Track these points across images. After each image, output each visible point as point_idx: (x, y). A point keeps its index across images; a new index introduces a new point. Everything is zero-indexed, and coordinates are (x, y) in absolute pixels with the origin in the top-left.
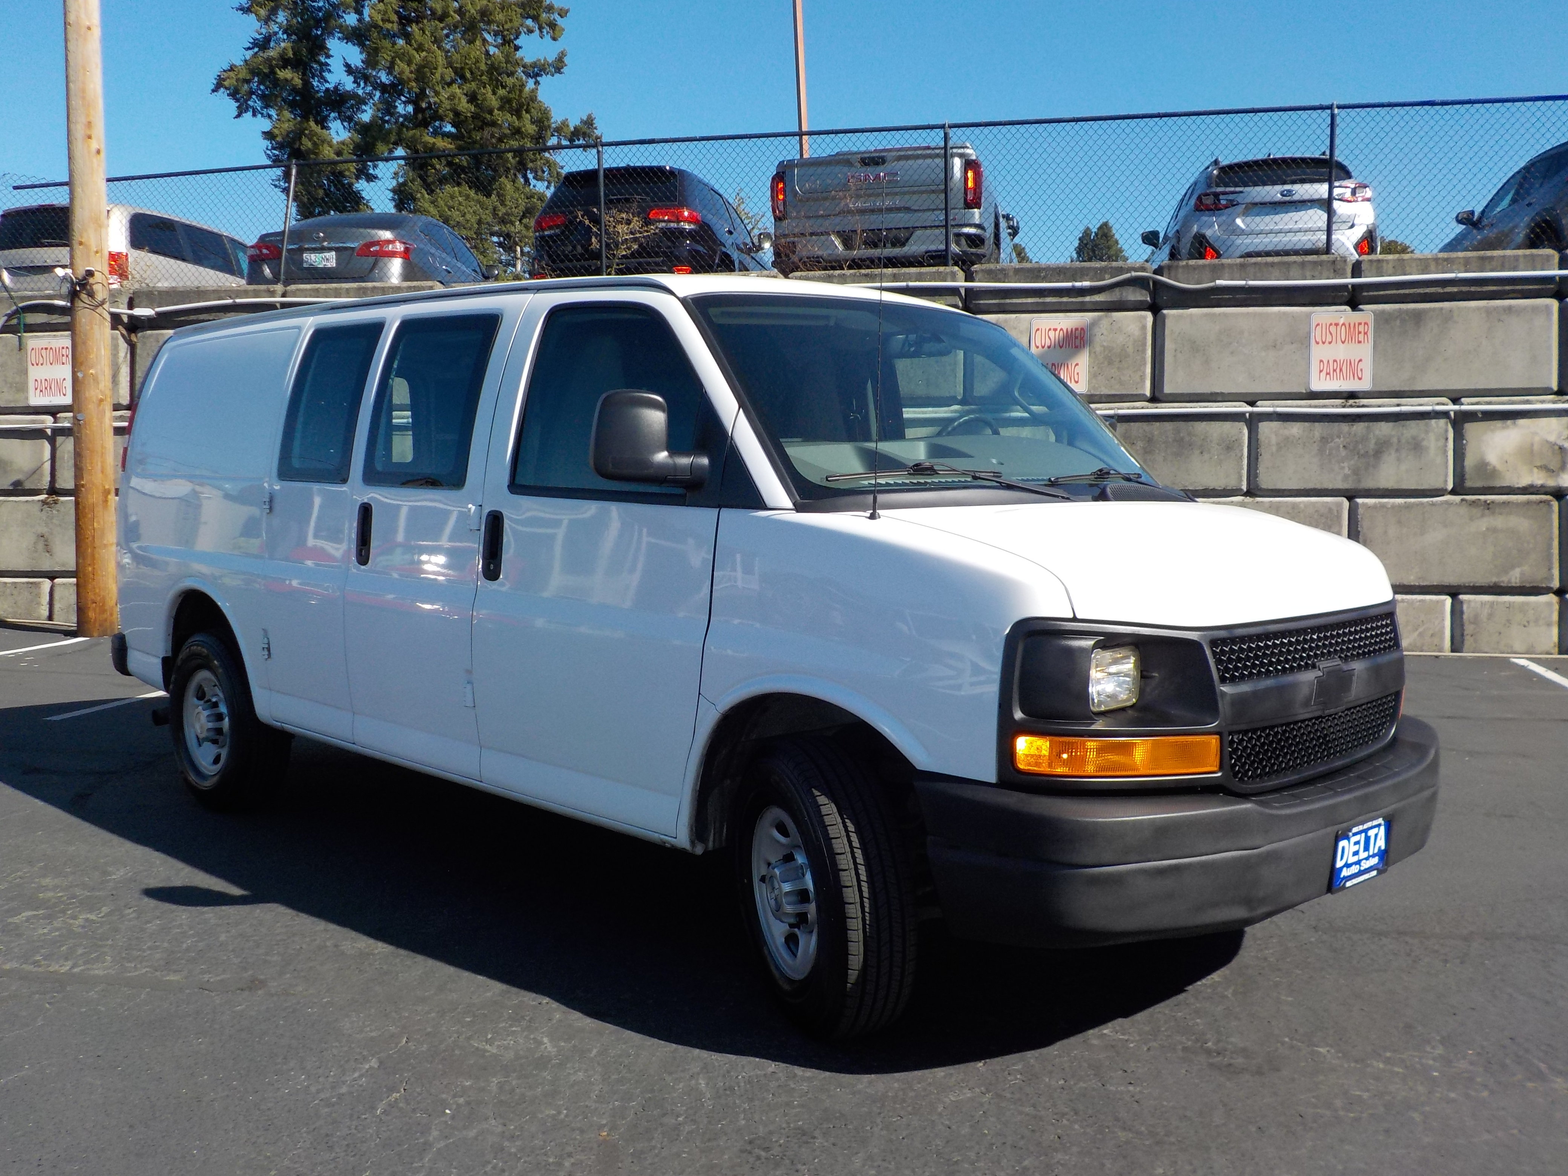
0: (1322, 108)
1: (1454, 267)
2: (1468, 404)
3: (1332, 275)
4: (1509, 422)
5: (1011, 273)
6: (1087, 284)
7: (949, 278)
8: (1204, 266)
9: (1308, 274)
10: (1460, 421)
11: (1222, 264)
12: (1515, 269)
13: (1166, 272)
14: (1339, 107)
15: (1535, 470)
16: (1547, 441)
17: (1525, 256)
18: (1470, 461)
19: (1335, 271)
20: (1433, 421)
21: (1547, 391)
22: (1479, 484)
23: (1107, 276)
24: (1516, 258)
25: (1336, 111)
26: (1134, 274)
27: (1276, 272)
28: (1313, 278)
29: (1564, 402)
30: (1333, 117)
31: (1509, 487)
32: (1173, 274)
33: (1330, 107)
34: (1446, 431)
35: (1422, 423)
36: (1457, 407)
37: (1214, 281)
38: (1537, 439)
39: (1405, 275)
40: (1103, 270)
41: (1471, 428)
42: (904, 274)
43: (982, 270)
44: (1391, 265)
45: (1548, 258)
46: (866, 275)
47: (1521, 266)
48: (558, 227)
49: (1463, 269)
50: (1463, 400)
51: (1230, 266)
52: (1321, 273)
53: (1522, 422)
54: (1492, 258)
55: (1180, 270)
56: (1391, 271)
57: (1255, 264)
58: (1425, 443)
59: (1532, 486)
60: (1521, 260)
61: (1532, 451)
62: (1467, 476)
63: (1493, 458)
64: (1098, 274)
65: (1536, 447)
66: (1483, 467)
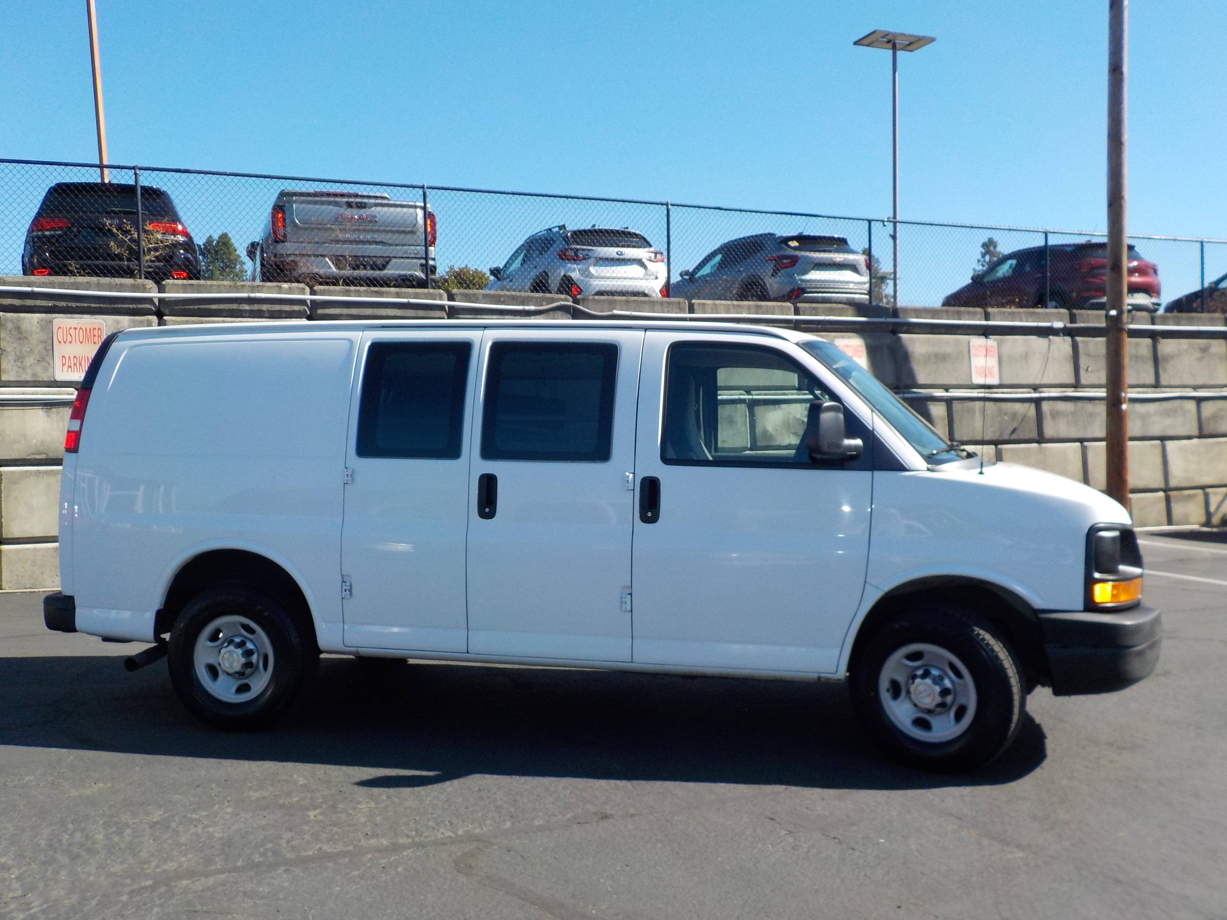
0: (662, 204)
1: (743, 310)
2: (755, 395)
3: (678, 311)
4: (777, 406)
5: (481, 297)
6: (532, 308)
7: (438, 298)
8: (604, 301)
9: (665, 309)
10: (752, 405)
11: (615, 300)
12: (773, 314)
13: (581, 303)
14: (673, 205)
15: (791, 435)
16: (796, 418)
17: (778, 306)
18: (758, 430)
19: (680, 308)
20: (739, 405)
21: (792, 388)
22: (764, 444)
23: (544, 303)
24: (774, 307)
25: (670, 207)
26: (562, 303)
27: (647, 307)
28: (668, 312)
29: (802, 395)
30: (668, 210)
31: (779, 446)
32: (586, 304)
33: (667, 204)
34: (746, 412)
35: (732, 406)
36: (750, 397)
37: (611, 310)
38: (791, 417)
39: (718, 313)
40: (542, 299)
41: (758, 410)
42: (405, 293)
43: (461, 294)
44: (710, 307)
45: (789, 308)
46: (376, 292)
47: (777, 312)
48: (60, 228)
49: (747, 312)
50: (752, 392)
51: (621, 301)
52: (672, 310)
53: (783, 406)
54: (761, 306)
55: (590, 303)
56: (710, 310)
57: (635, 301)
58: (735, 419)
59: (790, 445)
60: (776, 308)
61: (789, 424)
62: (758, 439)
63: (770, 428)
64: (538, 302)
65: (791, 421)
66: (765, 432)
